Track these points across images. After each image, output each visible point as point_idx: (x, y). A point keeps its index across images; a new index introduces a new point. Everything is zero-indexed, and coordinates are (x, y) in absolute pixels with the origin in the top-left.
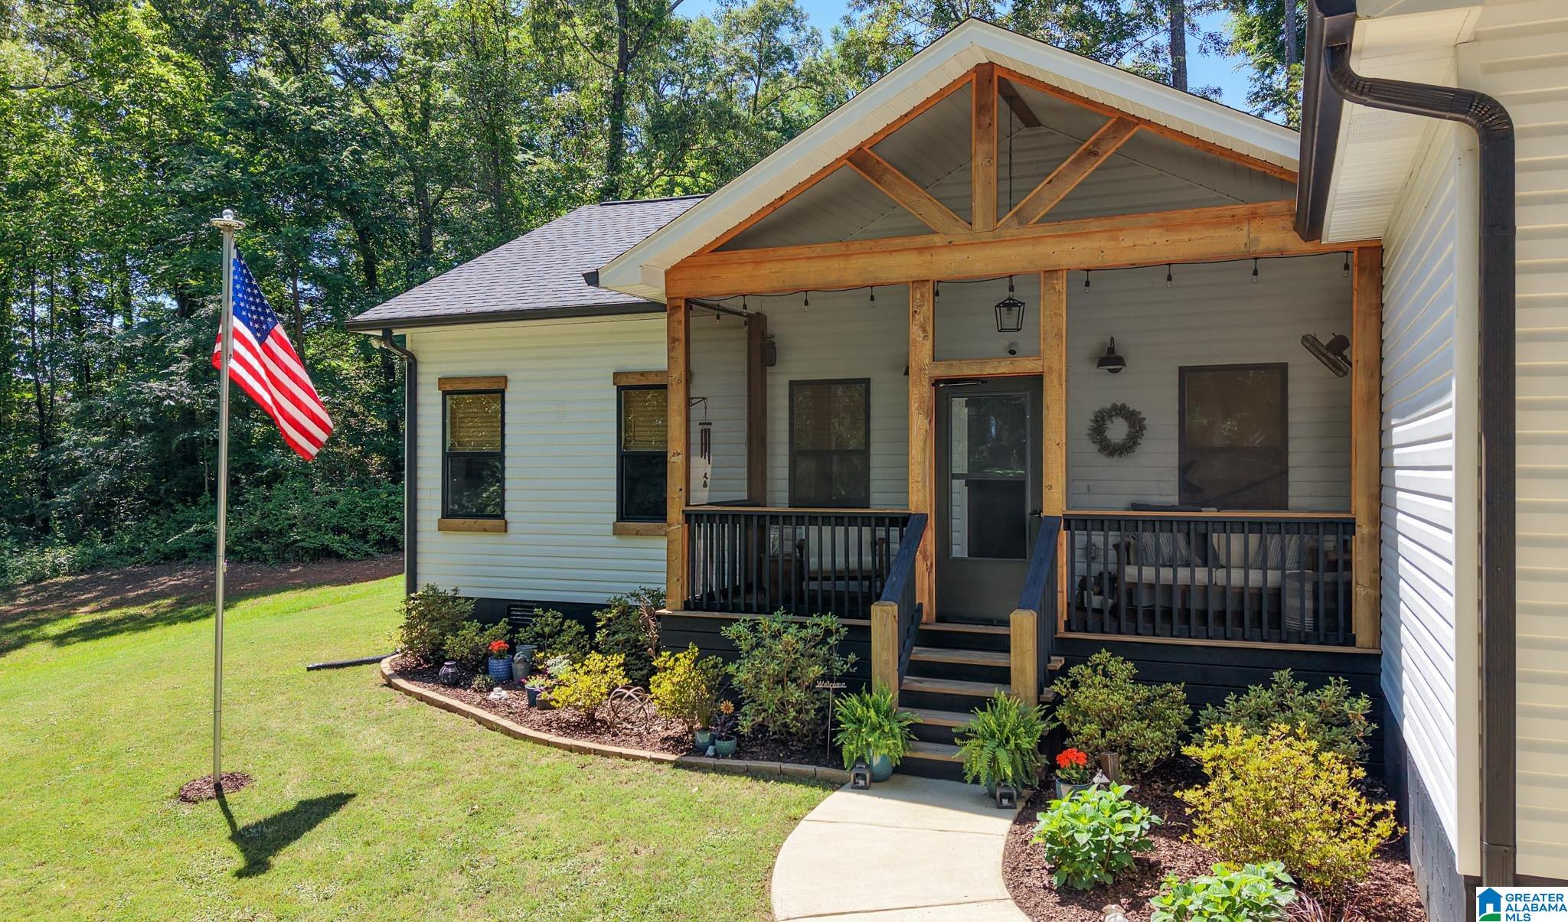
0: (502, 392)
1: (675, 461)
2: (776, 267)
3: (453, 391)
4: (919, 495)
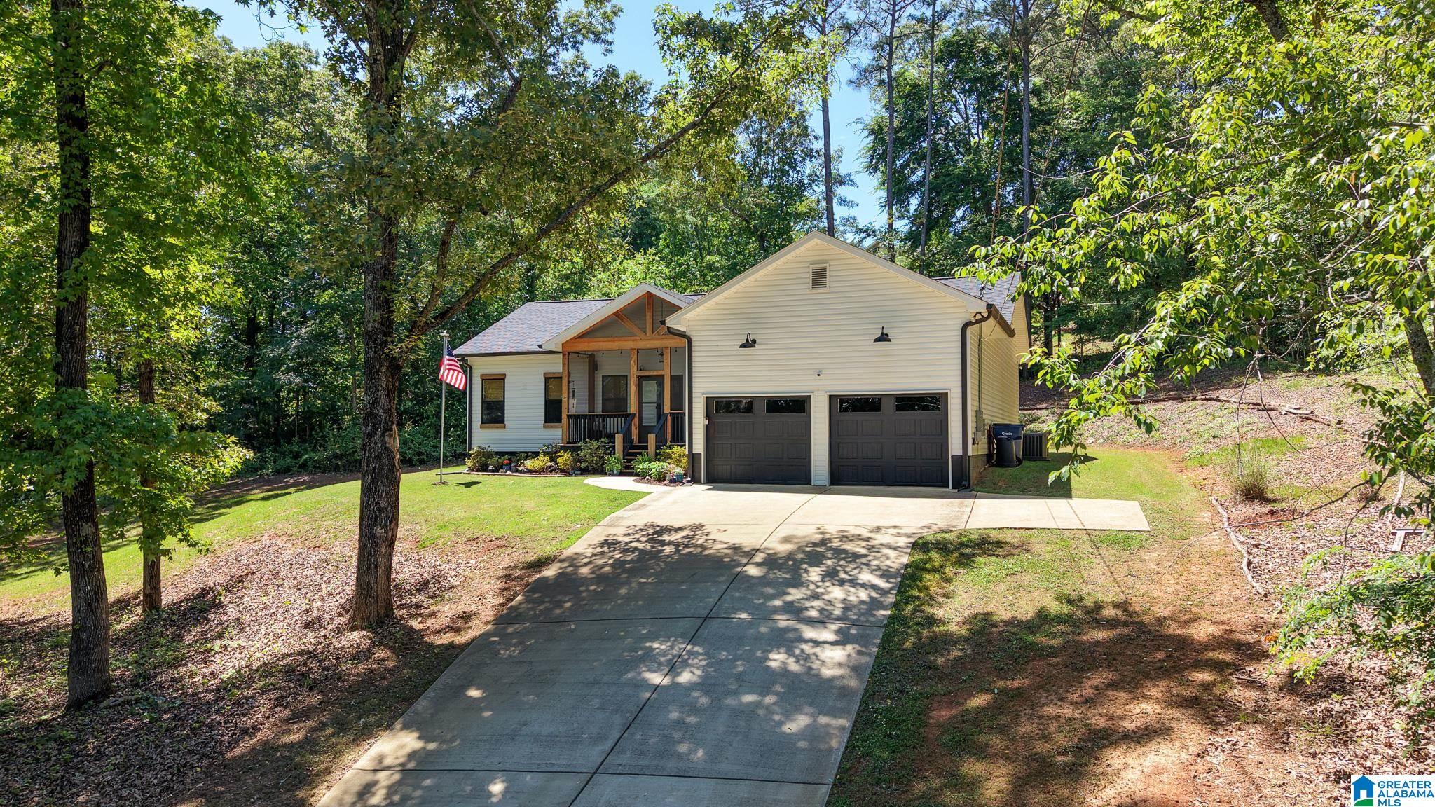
0: (504, 380)
1: (565, 400)
2: (594, 343)
3: (486, 380)
4: (633, 408)
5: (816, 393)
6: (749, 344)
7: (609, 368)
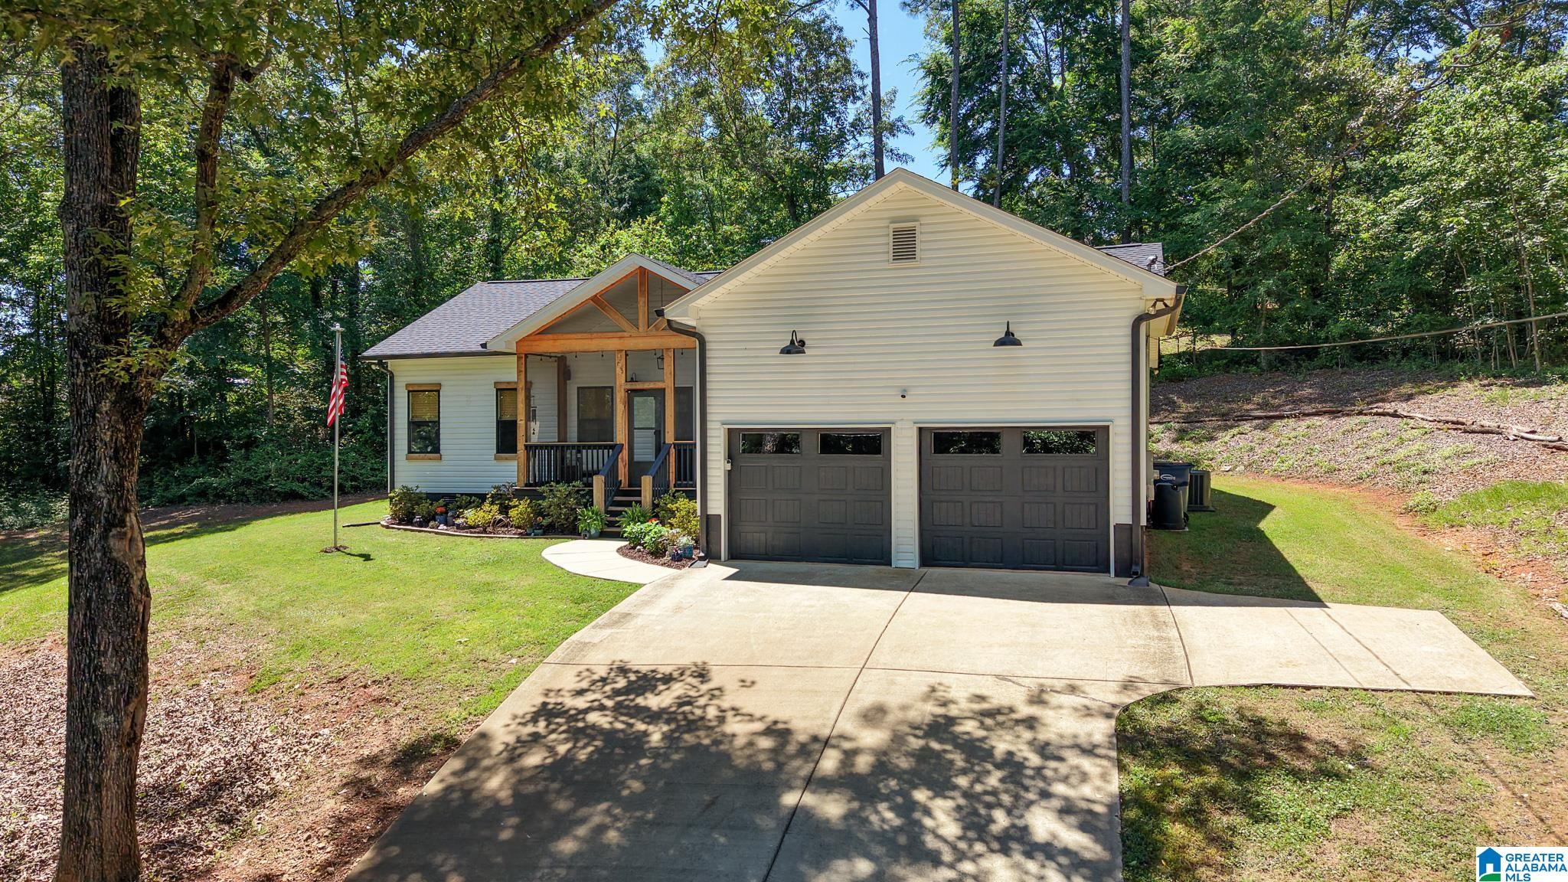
0: (438, 391)
1: (521, 423)
2: (562, 342)
3: (414, 392)
4: (620, 436)
5: (898, 425)
6: (795, 347)
7: (584, 377)
